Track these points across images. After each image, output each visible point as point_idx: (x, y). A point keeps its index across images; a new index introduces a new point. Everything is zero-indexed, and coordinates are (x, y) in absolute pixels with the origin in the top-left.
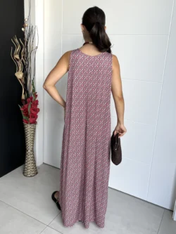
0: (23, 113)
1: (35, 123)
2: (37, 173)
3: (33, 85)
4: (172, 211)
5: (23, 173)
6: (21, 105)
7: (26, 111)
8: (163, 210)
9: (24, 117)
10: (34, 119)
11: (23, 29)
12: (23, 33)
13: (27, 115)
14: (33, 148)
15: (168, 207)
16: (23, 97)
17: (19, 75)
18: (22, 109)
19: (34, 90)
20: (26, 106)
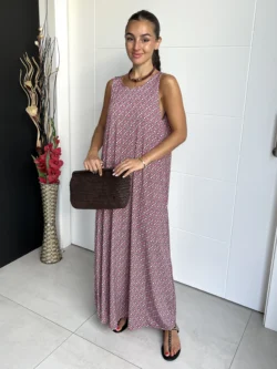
0: (38, 168)
1: (56, 182)
2: (61, 258)
3: (53, 125)
4: (262, 314)
5: (41, 258)
6: (36, 155)
7: (43, 164)
8: (249, 312)
9: (41, 174)
10: (54, 176)
11: (36, 43)
12: (37, 48)
13: (44, 170)
14: (54, 221)
15: (256, 307)
16: (39, 144)
17: (32, 111)
18: (36, 162)
19: (54, 133)
20: (42, 157)
